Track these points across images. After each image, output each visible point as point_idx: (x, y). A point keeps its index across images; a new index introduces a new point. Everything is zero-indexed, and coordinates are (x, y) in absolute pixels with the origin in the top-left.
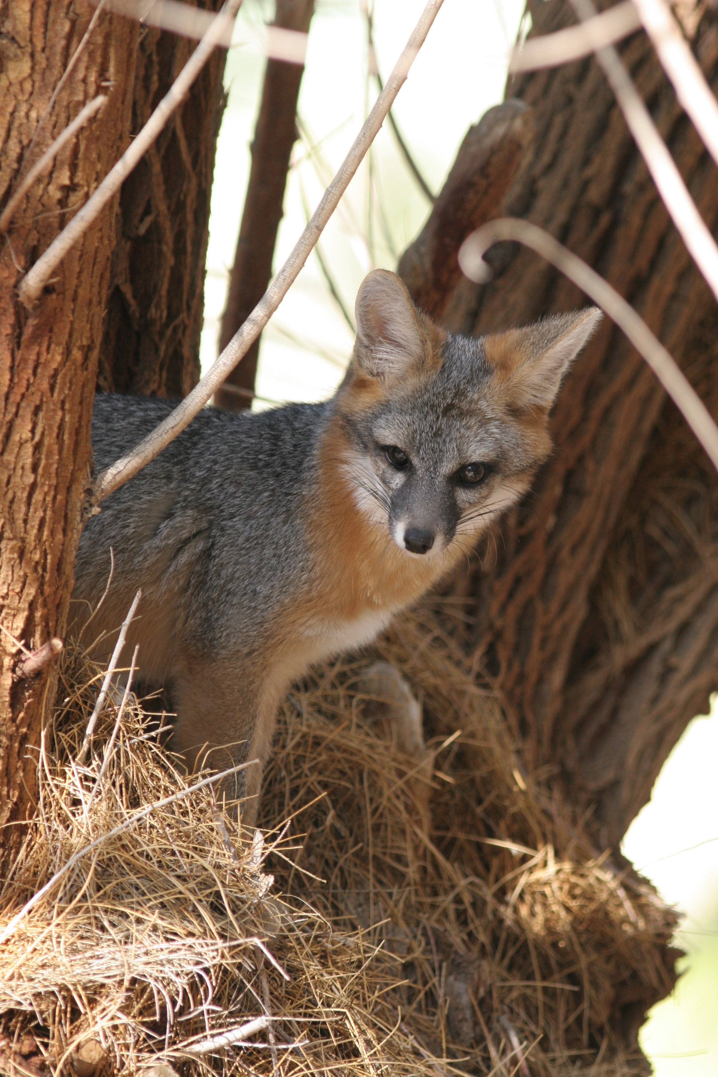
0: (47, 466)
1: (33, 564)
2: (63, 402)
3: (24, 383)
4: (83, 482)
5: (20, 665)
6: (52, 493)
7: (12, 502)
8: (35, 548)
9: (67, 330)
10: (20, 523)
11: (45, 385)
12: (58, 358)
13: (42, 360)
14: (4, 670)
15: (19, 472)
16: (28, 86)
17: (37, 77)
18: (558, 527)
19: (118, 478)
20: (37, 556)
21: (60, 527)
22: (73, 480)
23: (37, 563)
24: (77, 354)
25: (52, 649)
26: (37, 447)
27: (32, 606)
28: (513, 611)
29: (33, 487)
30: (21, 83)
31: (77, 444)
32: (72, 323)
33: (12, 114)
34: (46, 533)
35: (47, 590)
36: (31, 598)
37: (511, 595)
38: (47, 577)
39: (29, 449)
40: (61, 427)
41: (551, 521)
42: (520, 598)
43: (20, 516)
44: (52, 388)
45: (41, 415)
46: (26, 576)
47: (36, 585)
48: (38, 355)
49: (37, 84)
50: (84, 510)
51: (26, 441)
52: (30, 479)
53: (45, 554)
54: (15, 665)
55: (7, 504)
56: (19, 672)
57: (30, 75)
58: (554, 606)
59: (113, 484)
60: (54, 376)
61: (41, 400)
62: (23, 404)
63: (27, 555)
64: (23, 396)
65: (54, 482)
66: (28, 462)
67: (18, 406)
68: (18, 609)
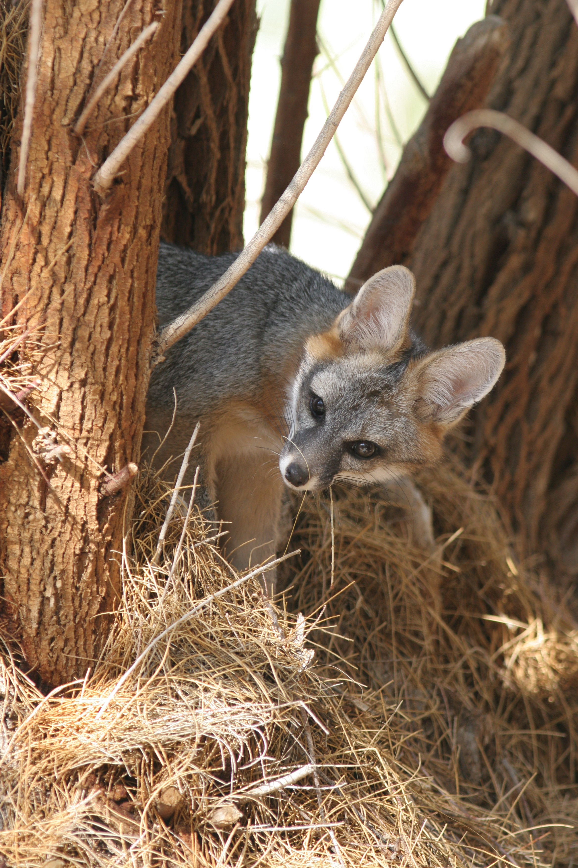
0: (121, 323)
1: (112, 403)
2: (132, 272)
3: (100, 257)
4: (150, 336)
5: (104, 485)
6: (126, 345)
7: (93, 354)
8: (113, 391)
9: (134, 213)
10: (100, 370)
11: (117, 259)
12: (127, 236)
13: (114, 238)
14: (91, 490)
15: (98, 329)
16: (96, 16)
17: (103, 9)
18: (538, 362)
19: (178, 332)
20: (114, 398)
21: (132, 373)
22: (142, 334)
23: (115, 402)
24: (142, 232)
25: (129, 472)
26: (112, 309)
27: (112, 438)
28: (503, 431)
29: (110, 341)
30: (90, 14)
31: (144, 305)
32: (137, 207)
33: (84, 40)
34: (121, 378)
35: (125, 424)
36: (111, 431)
37: (501, 418)
38: (124, 414)
39: (105, 311)
40: (130, 292)
41: (532, 357)
42: (509, 420)
43: (100, 365)
44: (123, 260)
45: (114, 282)
46: (106, 413)
47: (115, 420)
48: (111, 234)
49: (103, 15)
50: (152, 358)
51: (103, 304)
52: (107, 334)
53: (121, 395)
54: (100, 486)
55: (89, 355)
56: (103, 492)
57: (98, 8)
58: (537, 426)
59: (175, 336)
60: (125, 251)
61: (115, 271)
62: (100, 274)
63: (107, 397)
64: (100, 268)
65: (127, 336)
66: (106, 321)
67: (96, 276)
68: (101, 440)
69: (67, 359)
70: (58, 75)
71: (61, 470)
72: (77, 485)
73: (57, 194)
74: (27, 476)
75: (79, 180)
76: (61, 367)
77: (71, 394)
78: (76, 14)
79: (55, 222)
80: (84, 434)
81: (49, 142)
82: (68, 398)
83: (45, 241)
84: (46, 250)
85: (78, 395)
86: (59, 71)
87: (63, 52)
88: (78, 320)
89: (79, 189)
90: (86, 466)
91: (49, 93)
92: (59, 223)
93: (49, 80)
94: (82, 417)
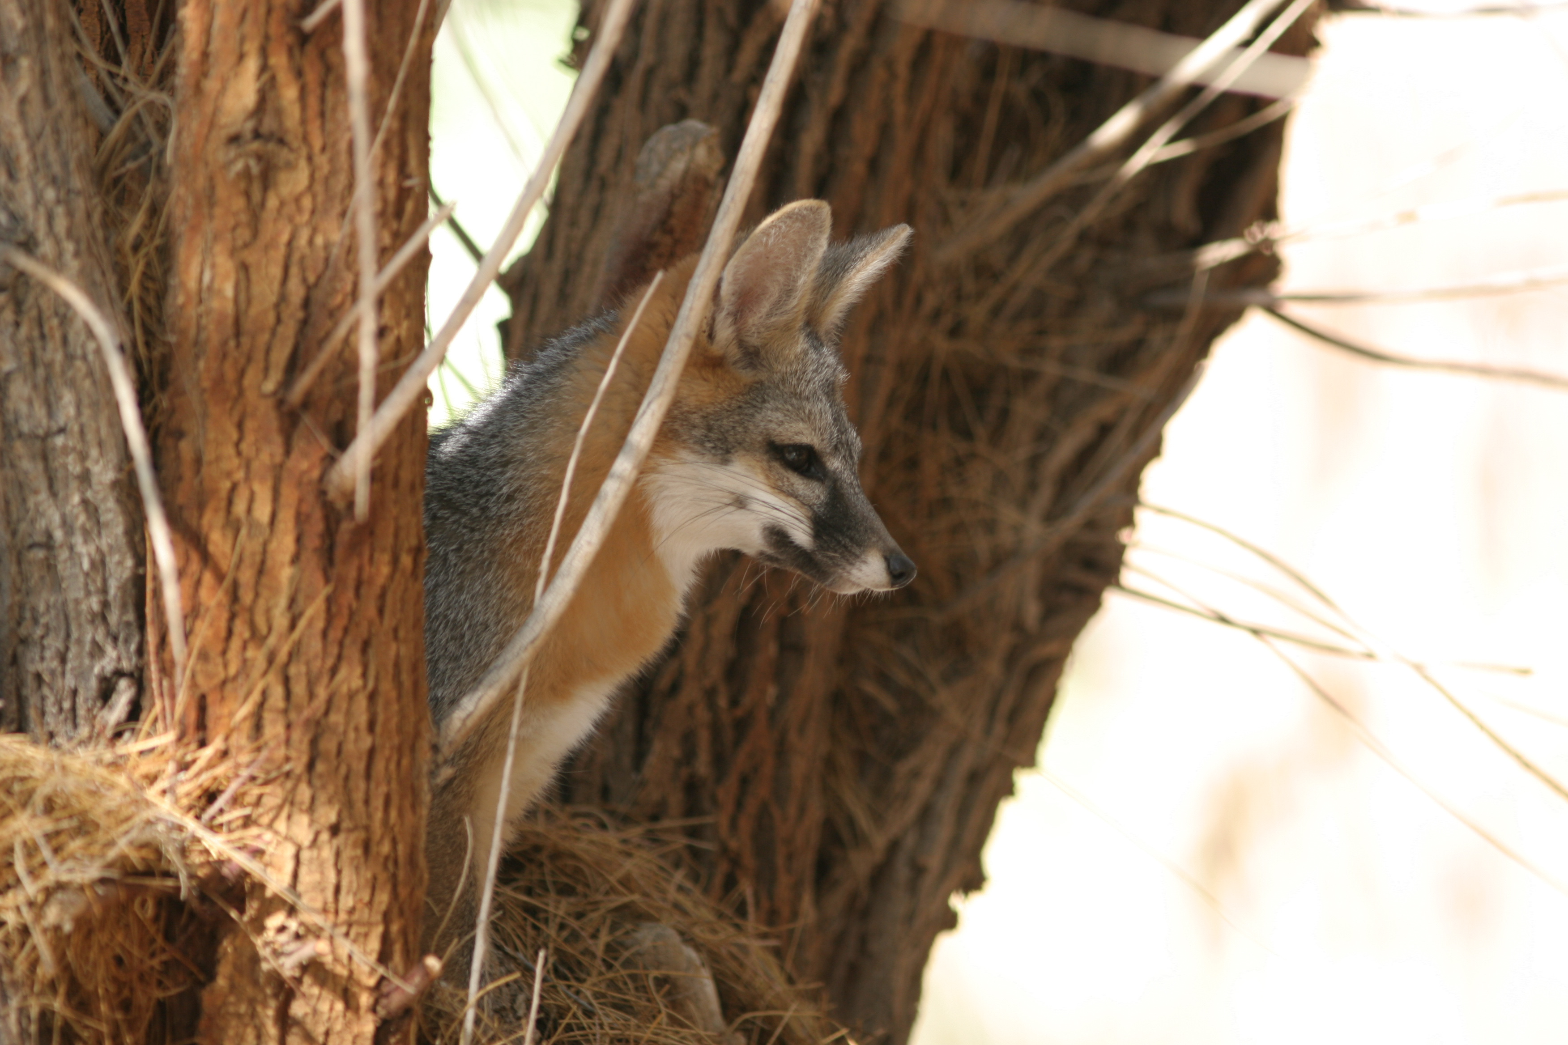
0: (387, 720)
1: (381, 860)
2: (396, 630)
3: (345, 612)
4: (427, 737)
5: (384, 1001)
6: (395, 758)
7: (347, 778)
8: (382, 838)
9: (391, 530)
10: (359, 805)
11: (371, 610)
12: (385, 570)
13: (365, 576)
14: (362, 1011)
15: (352, 735)
16: (307, 203)
17: (319, 188)
18: (782, 698)
19: (470, 723)
20: (386, 848)
21: (407, 803)
22: (417, 735)
23: (387, 858)
24: (406, 561)
25: (427, 972)
26: (372, 697)
27: (386, 918)
28: (746, 825)
29: (372, 753)
30: (297, 200)
31: (416, 685)
32: (396, 519)
33: (290, 243)
34: (393, 814)
35: (403, 892)
36: (383, 907)
37: (739, 804)
38: (401, 875)
39: (362, 702)
40: (397, 665)
41: (772, 692)
42: (752, 806)
43: (359, 796)
44: (381, 611)
45: (371, 652)
46: (375, 878)
47: (388, 887)
48: (360, 569)
49: (320, 199)
50: (432, 774)
51: (357, 692)
52: (367, 742)
53: (394, 842)
54: (376, 1002)
55: (340, 782)
56: (382, 1012)
57: (310, 187)
58: (792, 810)
60: (382, 596)
61: (370, 632)
62: (348, 641)
63: (374, 849)
64: (346, 630)
65: (396, 741)
66: (362, 719)
67: (341, 644)
68: (370, 924)
69: (304, 793)
70: (246, 311)
71: (311, 986)
72: (339, 1006)
73: (262, 512)
74: (252, 1002)
75: (299, 484)
76: (295, 809)
77: (315, 853)
78: (272, 202)
79: (263, 562)
80: (343, 916)
81: (240, 426)
82: (311, 861)
83: (247, 597)
84: (251, 610)
85: (327, 853)
86: (249, 301)
87: (252, 271)
88: (318, 723)
89: (301, 501)
90: (351, 973)
91: (232, 343)
92: (269, 563)
93: (230, 321)
94: (337, 890)
